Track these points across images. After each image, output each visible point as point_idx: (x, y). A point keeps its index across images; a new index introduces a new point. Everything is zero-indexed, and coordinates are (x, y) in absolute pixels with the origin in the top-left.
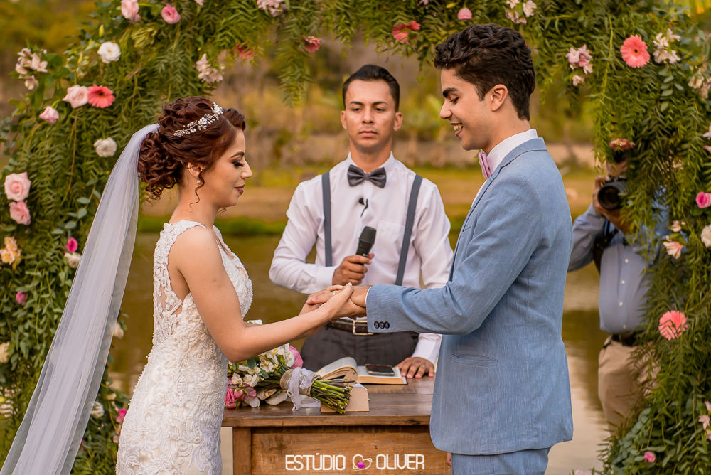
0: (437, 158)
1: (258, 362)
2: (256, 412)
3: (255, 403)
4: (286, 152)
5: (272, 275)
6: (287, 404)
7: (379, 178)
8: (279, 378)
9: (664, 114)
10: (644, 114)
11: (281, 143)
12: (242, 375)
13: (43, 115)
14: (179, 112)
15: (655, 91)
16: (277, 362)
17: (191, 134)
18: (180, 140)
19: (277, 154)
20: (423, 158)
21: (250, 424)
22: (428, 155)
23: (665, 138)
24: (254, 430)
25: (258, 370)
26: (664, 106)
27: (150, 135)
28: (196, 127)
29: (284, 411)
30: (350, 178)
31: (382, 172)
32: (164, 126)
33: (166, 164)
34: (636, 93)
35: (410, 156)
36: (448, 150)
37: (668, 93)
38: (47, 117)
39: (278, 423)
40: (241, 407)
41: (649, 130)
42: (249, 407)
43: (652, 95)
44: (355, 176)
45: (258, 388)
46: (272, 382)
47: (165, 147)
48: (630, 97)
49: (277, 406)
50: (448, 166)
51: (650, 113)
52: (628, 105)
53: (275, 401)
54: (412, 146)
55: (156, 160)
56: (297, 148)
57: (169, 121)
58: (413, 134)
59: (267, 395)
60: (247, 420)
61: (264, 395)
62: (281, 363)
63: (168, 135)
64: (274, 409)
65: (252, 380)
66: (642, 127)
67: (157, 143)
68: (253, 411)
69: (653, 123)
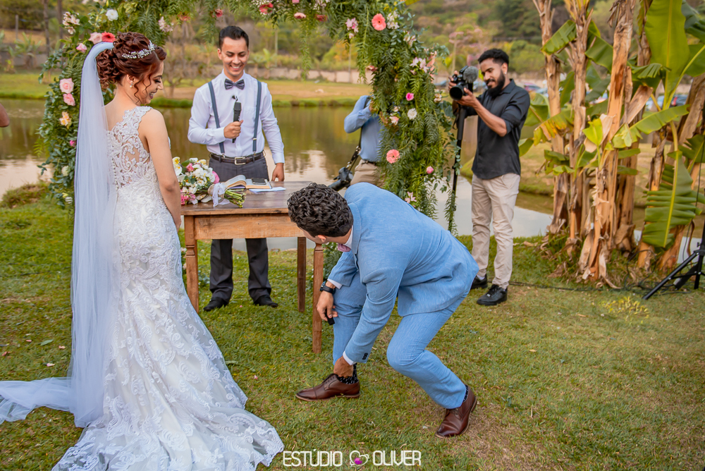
0: (266, 75)
1: (196, 181)
2: (196, 207)
3: (195, 202)
4: (204, 72)
5: (189, 137)
6: (211, 202)
7: (241, 85)
8: (207, 189)
9: (392, 53)
10: (383, 54)
11: (202, 68)
12: (188, 187)
13: (78, 48)
14: (128, 43)
15: (388, 43)
16: (206, 181)
17: (133, 59)
18: (124, 60)
19: (200, 72)
20: (260, 75)
21: (193, 214)
22: (262, 74)
23: (392, 66)
24: (195, 217)
25: (196, 185)
26: (392, 50)
27: (107, 51)
28: (137, 55)
29: (210, 206)
30: (226, 86)
31: (242, 82)
32: (117, 48)
33: (113, 71)
34: (379, 43)
35: (255, 74)
36: (270, 72)
37: (394, 44)
38: (80, 49)
39: (208, 213)
40: (188, 204)
41: (385, 62)
42: (192, 204)
43: (386, 45)
44: (228, 85)
45: (197, 194)
46: (204, 191)
47: (114, 61)
48: (376, 45)
49: (206, 203)
50: (270, 79)
51: (385, 54)
52: (375, 49)
53: (205, 201)
54: (256, 70)
55: (108, 68)
56: (208, 70)
57: (121, 46)
58: (256, 65)
59: (201, 197)
60: (192, 212)
61: (200, 197)
62: (208, 181)
63: (118, 55)
64: (205, 205)
65: (193, 190)
66: (382, 60)
67: (111, 58)
68: (194, 206)
69: (387, 58)
